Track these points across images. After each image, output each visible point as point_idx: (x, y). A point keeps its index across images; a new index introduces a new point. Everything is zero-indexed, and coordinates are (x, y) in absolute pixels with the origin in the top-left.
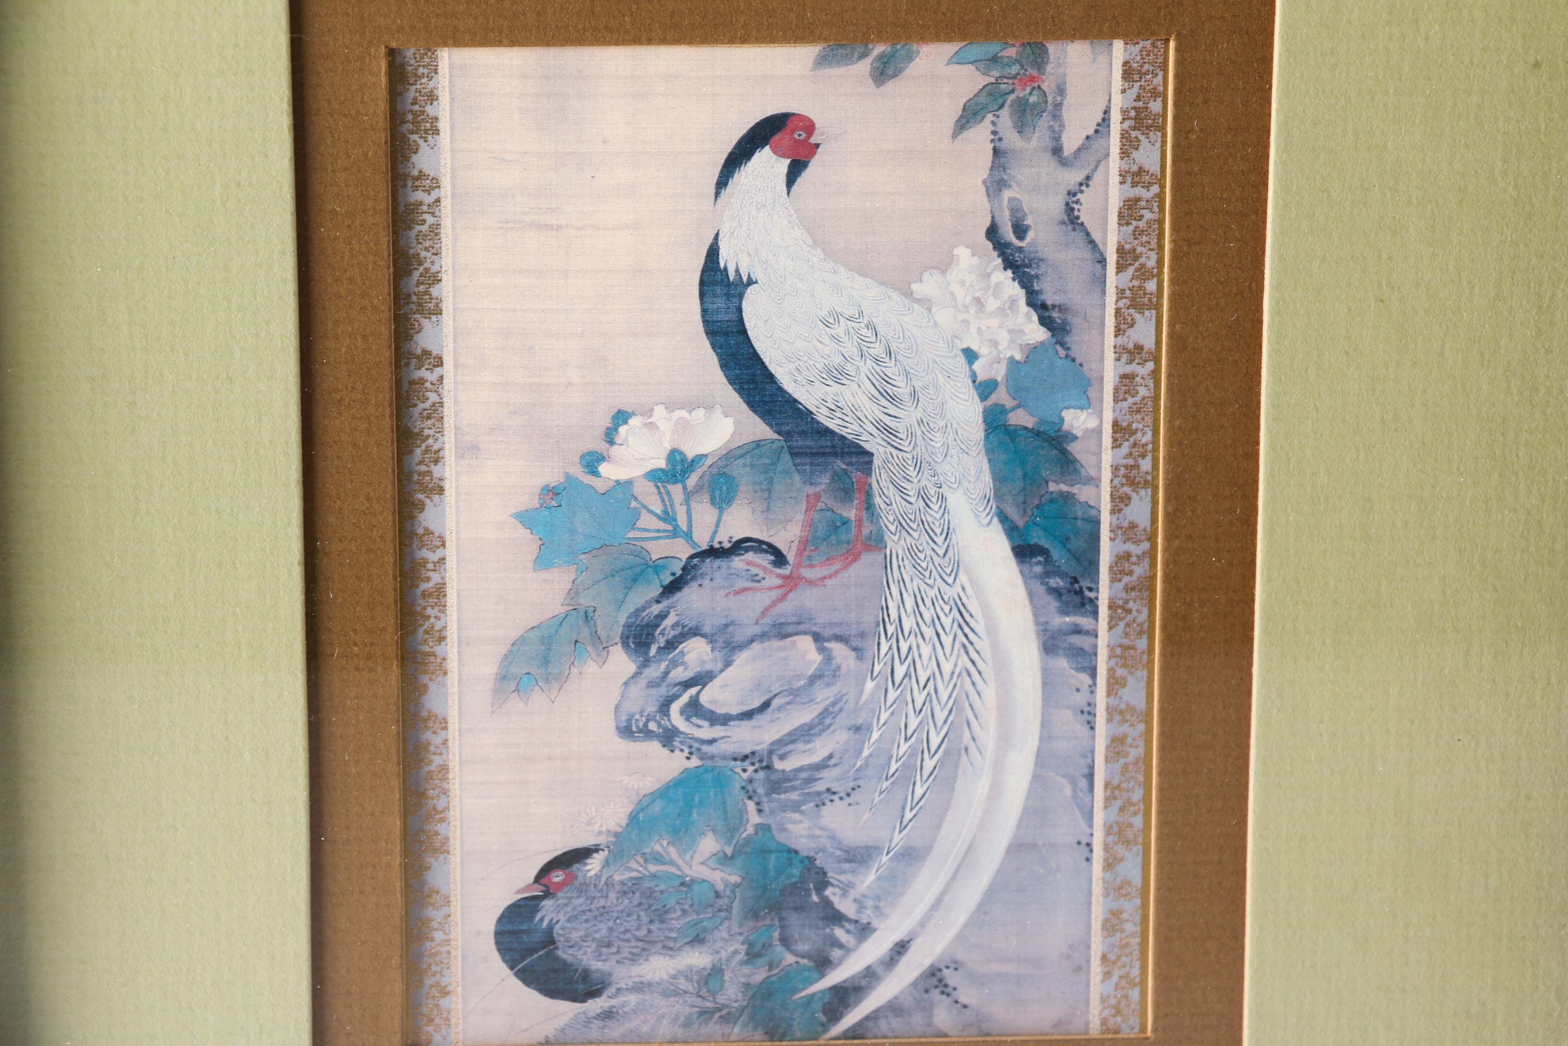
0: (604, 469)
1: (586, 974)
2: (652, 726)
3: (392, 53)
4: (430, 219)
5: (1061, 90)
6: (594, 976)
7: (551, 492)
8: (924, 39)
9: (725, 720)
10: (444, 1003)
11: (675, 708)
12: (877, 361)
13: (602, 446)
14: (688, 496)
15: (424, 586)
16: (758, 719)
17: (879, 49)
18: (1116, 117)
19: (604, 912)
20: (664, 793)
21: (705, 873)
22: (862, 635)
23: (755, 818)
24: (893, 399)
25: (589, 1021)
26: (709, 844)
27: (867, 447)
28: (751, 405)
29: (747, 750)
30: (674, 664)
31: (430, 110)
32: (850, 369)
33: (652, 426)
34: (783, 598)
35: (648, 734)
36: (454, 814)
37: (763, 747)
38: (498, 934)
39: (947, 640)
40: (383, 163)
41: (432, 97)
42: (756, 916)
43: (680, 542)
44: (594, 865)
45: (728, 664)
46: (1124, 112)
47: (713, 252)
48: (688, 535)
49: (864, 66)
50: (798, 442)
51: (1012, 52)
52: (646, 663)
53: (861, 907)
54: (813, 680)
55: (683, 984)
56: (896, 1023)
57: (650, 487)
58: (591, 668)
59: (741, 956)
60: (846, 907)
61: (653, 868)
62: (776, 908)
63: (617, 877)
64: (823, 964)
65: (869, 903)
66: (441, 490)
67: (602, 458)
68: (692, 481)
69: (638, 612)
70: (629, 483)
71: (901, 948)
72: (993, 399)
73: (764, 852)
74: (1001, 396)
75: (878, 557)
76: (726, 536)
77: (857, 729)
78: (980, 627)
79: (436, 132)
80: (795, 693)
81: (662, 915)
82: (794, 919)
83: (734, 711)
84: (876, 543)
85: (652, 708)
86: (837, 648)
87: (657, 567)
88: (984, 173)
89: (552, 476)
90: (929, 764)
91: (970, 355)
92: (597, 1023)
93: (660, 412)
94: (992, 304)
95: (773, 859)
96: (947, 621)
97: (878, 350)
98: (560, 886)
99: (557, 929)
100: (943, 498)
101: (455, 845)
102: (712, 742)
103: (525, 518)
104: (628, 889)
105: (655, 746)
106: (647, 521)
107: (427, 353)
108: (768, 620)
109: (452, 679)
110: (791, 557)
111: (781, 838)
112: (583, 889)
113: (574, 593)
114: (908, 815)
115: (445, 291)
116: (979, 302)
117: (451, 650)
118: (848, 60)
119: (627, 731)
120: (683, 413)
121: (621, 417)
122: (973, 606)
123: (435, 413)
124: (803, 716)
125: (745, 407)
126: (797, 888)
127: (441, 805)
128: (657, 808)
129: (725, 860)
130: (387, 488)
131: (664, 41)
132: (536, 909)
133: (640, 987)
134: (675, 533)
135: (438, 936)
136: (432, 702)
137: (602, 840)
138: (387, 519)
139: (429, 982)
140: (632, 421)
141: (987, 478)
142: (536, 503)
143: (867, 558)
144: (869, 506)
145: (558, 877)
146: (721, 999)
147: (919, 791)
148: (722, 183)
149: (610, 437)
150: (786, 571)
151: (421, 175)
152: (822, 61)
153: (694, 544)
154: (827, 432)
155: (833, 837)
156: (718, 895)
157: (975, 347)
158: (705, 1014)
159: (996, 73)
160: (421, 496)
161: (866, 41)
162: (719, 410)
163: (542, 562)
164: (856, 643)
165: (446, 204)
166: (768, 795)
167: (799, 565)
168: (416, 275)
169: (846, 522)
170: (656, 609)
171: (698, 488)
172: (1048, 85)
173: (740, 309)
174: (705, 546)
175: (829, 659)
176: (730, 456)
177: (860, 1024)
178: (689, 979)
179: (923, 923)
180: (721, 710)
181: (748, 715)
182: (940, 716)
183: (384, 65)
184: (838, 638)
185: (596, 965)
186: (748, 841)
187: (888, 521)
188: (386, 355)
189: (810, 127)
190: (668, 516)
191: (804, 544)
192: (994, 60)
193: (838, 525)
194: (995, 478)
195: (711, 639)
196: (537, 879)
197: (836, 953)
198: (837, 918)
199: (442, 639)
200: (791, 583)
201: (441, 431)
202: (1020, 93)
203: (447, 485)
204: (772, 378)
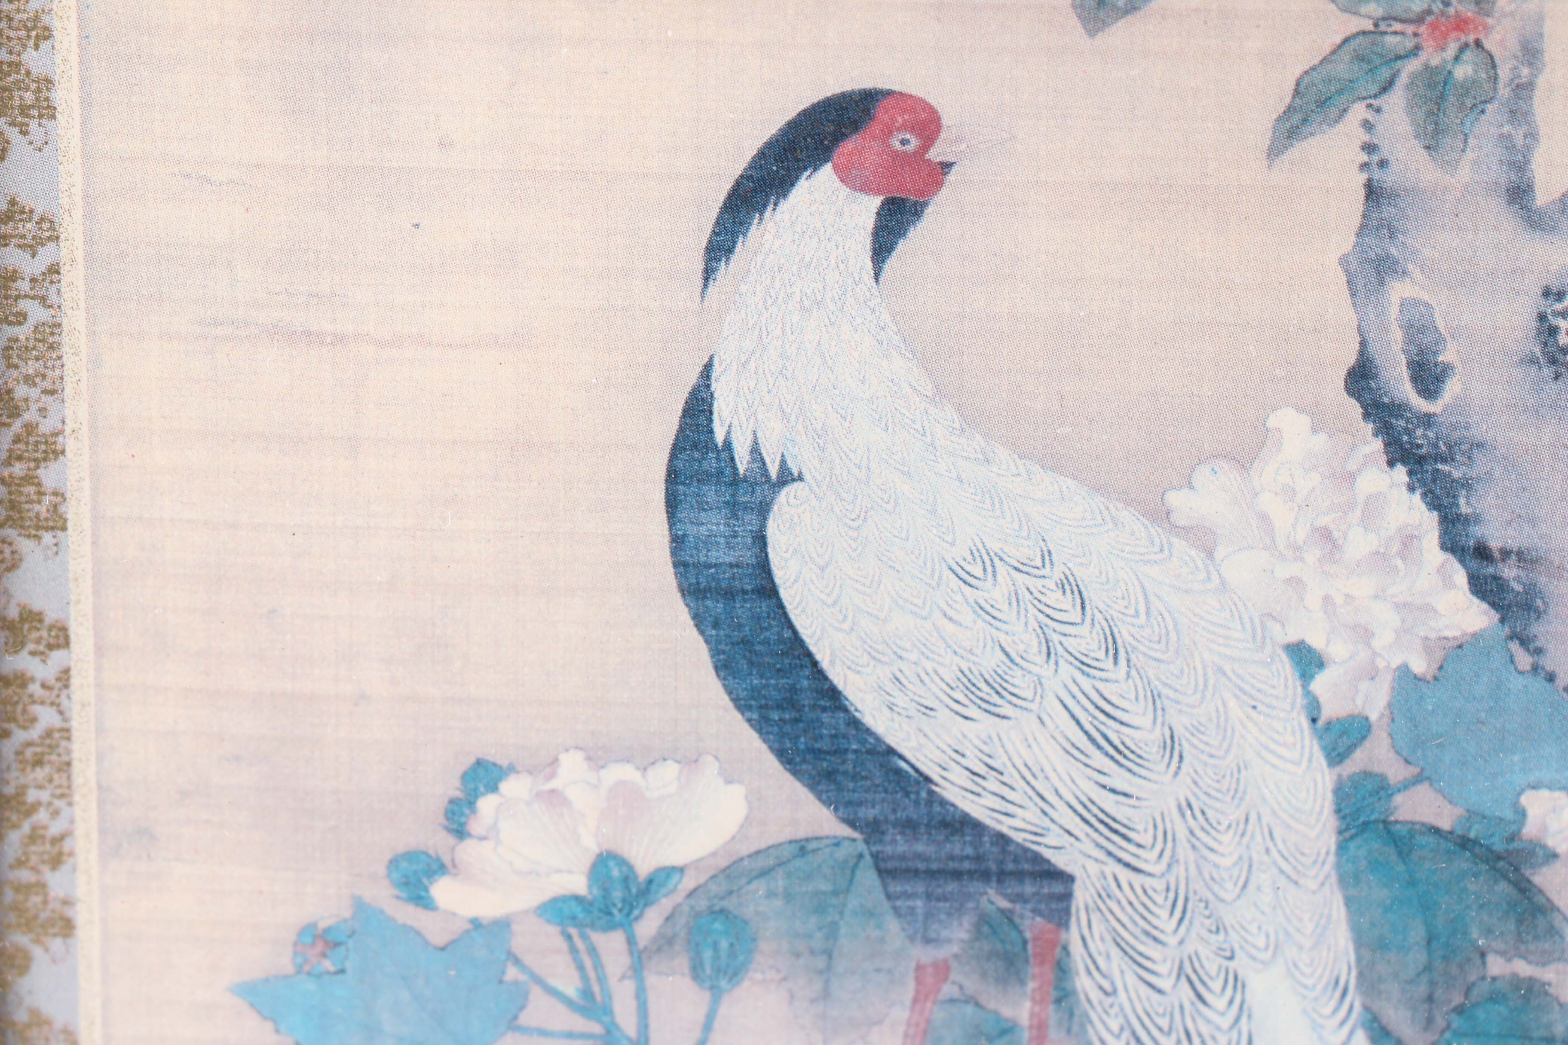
0: (444, 891)
4: (36, 313)
5: (1531, 53)
7: (321, 940)
12: (1083, 665)
13: (437, 841)
14: (640, 960)
24: (1122, 756)
27: (1059, 860)
28: (787, 757)
31: (32, 59)
32: (1021, 683)
33: (555, 798)
41: (37, 32)
47: (698, 409)
50: (898, 845)
57: (549, 936)
66: (67, 927)
67: (438, 868)
68: (649, 924)
70: (502, 925)
72: (1357, 762)
74: (1378, 755)
79: (49, 112)
88: (1343, 242)
89: (323, 905)
91: (1306, 660)
93: (573, 766)
94: (1359, 543)
97: (1086, 641)
100: (1237, 982)
103: (260, 996)
106: (545, 1013)
107: (33, 618)
115: (73, 476)
116: (1325, 535)
120: (627, 772)
121: (483, 776)
123: (52, 753)
125: (772, 762)
134: (609, 1041)
140: (510, 787)
142: (285, 963)
144: (1062, 995)
149: (457, 819)
151: (16, 212)
154: (965, 825)
157: (1316, 641)
159: (1374, 10)
160: (21, 938)
162: (711, 767)
165: (74, 278)
168: (5, 439)
169: (1008, 1029)
171: (663, 943)
172: (1499, 40)
173: (761, 540)
176: (737, 872)
187: (1107, 1030)
189: (928, 123)
190: (592, 1004)
193: (989, 1037)
194: (1359, 941)
201: (66, 794)
202: (1431, 57)
203: (81, 916)
204: (833, 695)
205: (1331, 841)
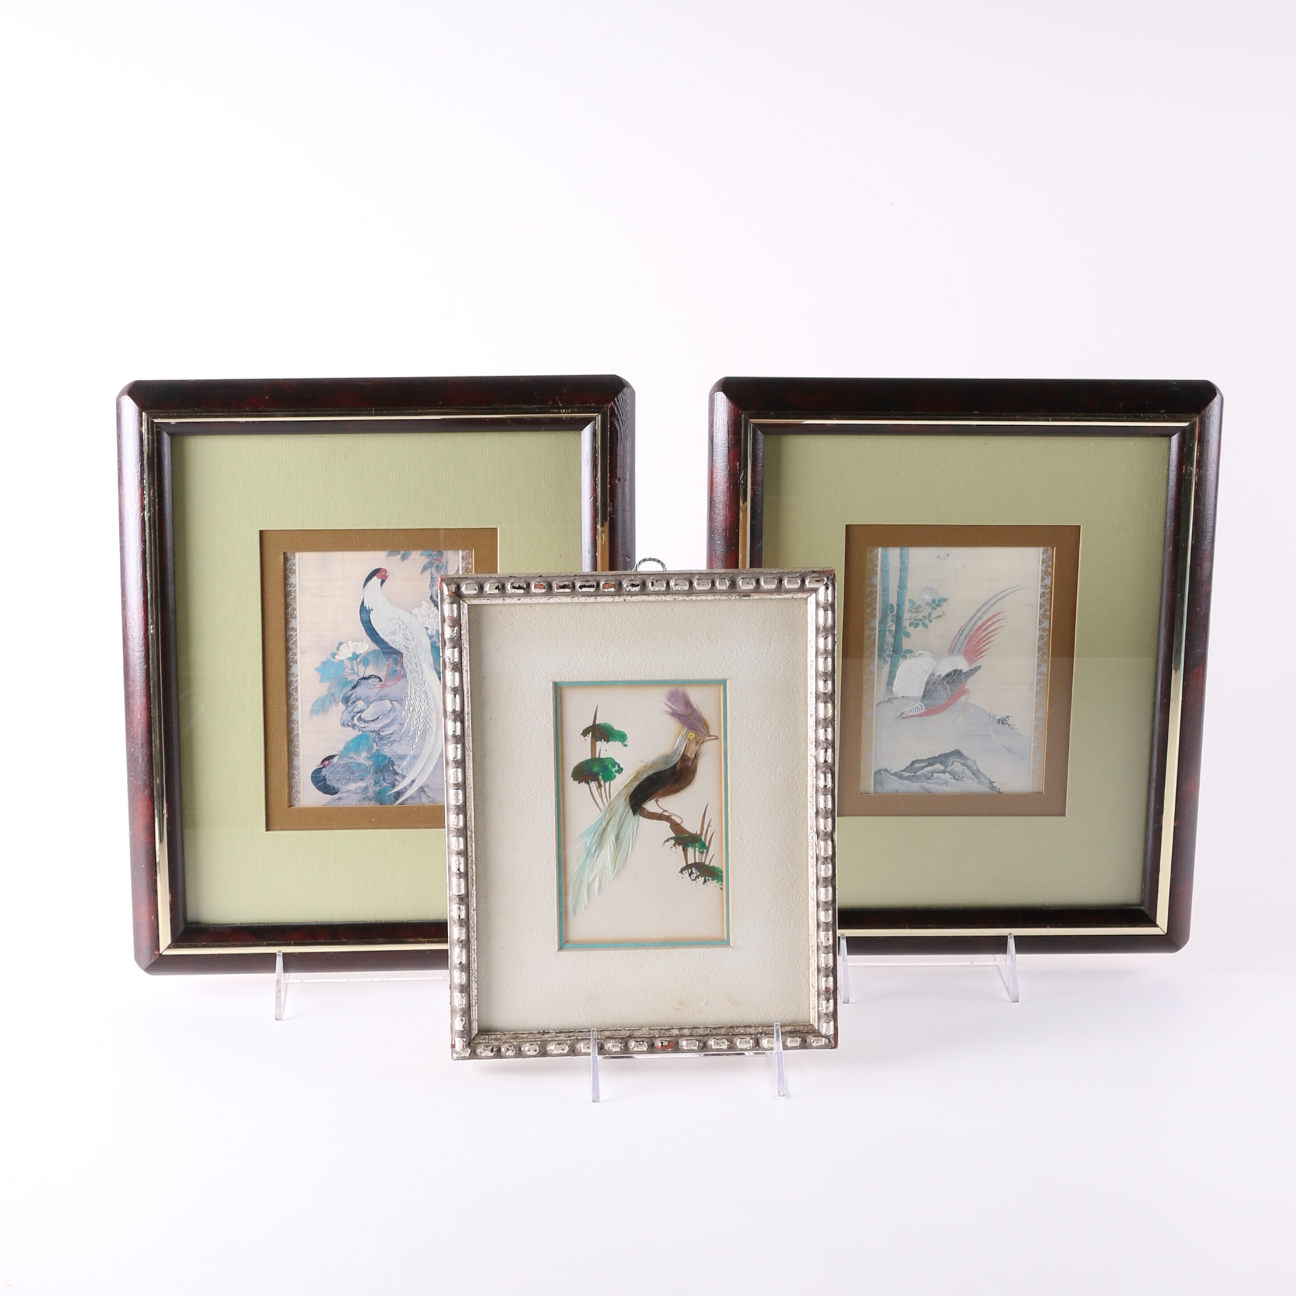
0: (336, 657)
1: (334, 788)
2: (350, 723)
3: (284, 554)
4: (294, 595)
5: (447, 562)
6: (336, 789)
7: (323, 663)
8: (413, 550)
9: (368, 722)
10: (298, 795)
11: (355, 718)
12: (404, 630)
13: (336, 651)
14: (358, 664)
15: (292, 687)
16: (376, 722)
17: (402, 552)
18: (460, 569)
19: (338, 772)
20: (353, 741)
21: (363, 762)
22: (401, 700)
23: (376, 748)
24: (408, 639)
25: (335, 800)
26: (364, 754)
27: (402, 651)
28: (373, 640)
29: (373, 730)
30: (355, 707)
31: (294, 567)
32: (397, 632)
33: (348, 646)
34: (381, 690)
35: (348, 725)
36: (300, 746)
37: (377, 729)
38: (312, 777)
39: (423, 701)
40: (282, 580)
41: (294, 564)
42: (376, 773)
43: (356, 675)
44: (335, 759)
45: (368, 707)
46: (463, 568)
47: (363, 603)
48: (358, 674)
49: (399, 556)
50: (385, 650)
51: (435, 553)
52: (348, 707)
53: (403, 771)
54: (389, 711)
55: (358, 791)
56: (412, 801)
57: (348, 662)
58: (334, 708)
59: (373, 783)
60: (399, 771)
61: (350, 761)
62: (381, 771)
63: (341, 763)
64: (394, 786)
65: (405, 770)
66: (296, 663)
67: (336, 654)
68: (358, 660)
69: (345, 694)
70: (343, 661)
71: (413, 781)
72: (432, 640)
73: (378, 756)
74: (435, 639)
75: (404, 680)
76: (366, 675)
77: (401, 724)
78: (431, 698)
79: (295, 573)
80: (385, 715)
81: (353, 773)
82: (386, 774)
83: (370, 719)
84: (404, 676)
85: (350, 719)
86: (394, 702)
87: (350, 682)
88: (429, 583)
89: (324, 659)
90: (419, 734)
91: (427, 629)
92: (337, 801)
93: (350, 642)
94: (432, 616)
95: (380, 758)
96: (423, 696)
97: (404, 627)
98: (327, 765)
99: (326, 776)
100: (421, 665)
101: (301, 754)
102: (364, 728)
103: (317, 669)
104: (344, 766)
105: (350, 728)
106: (347, 670)
107: (293, 628)
108: (378, 696)
109: (300, 710)
110: (383, 680)
111: (383, 753)
112: (333, 766)
113: (329, 689)
114: (414, 747)
115: (297, 612)
116: (429, 615)
117: (299, 704)
118: (395, 555)
119: (343, 725)
120: (356, 643)
121: (341, 644)
122: (429, 693)
123: (295, 643)
124: (387, 721)
125: (371, 641)
126: (386, 766)
127: (297, 743)
128: (351, 745)
129: (369, 758)
130: (283, 662)
131: (350, 550)
132: (321, 771)
133: (348, 791)
134: (354, 673)
135: (297, 778)
136: (294, 717)
137: (337, 753)
138: (283, 669)
139: (294, 790)
140: (344, 645)
141: (432, 659)
142: (320, 665)
143: (402, 680)
144: (402, 666)
145: (327, 762)
146: (368, 795)
147: (417, 740)
148: (365, 585)
149: (338, 649)
150: (382, 683)
151: (291, 584)
152: (388, 555)
153: (359, 676)
154: (391, 648)
155: (395, 753)
156: (367, 768)
157: (428, 626)
158: (364, 799)
159: (431, 558)
160: (291, 664)
161: (399, 551)
162: (365, 642)
163: (321, 681)
164: (400, 702)
165: (298, 591)
166: (379, 741)
167: (385, 682)
168: (290, 609)
169: (397, 671)
170: (350, 693)
171: (360, 662)
172: (444, 561)
173: (369, 617)
174: (362, 677)
175: (393, 706)
176: (367, 654)
177: (403, 802)
178: (360, 789)
179: (418, 775)
180: (367, 719)
181: (373, 721)
182: (422, 721)
183: (282, 557)
184: (396, 701)
185: (336, 786)
186: (374, 754)
187: (407, 671)
188: (283, 628)
189: (386, 571)
190: (352, 669)
191: (386, 676)
192: (431, 555)
193: (395, 671)
194: (434, 659)
195: (364, 701)
196: (322, 763)
197: (397, 783)
198: (397, 774)
199: (297, 701)
200: (383, 686)
201: (296, 647)
202: (437, 563)
203: (298, 661)
204: (377, 634)
205: (430, 649)
